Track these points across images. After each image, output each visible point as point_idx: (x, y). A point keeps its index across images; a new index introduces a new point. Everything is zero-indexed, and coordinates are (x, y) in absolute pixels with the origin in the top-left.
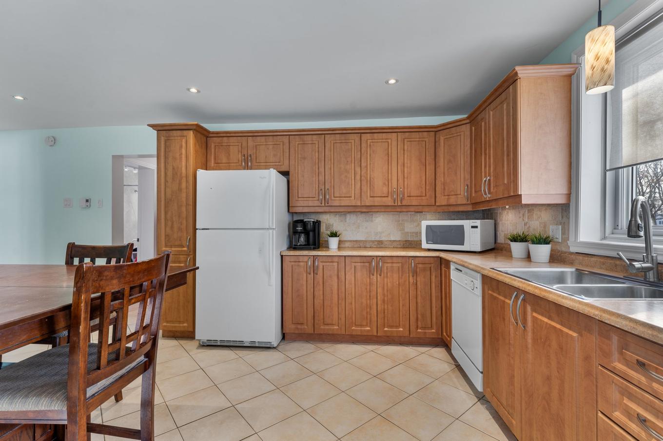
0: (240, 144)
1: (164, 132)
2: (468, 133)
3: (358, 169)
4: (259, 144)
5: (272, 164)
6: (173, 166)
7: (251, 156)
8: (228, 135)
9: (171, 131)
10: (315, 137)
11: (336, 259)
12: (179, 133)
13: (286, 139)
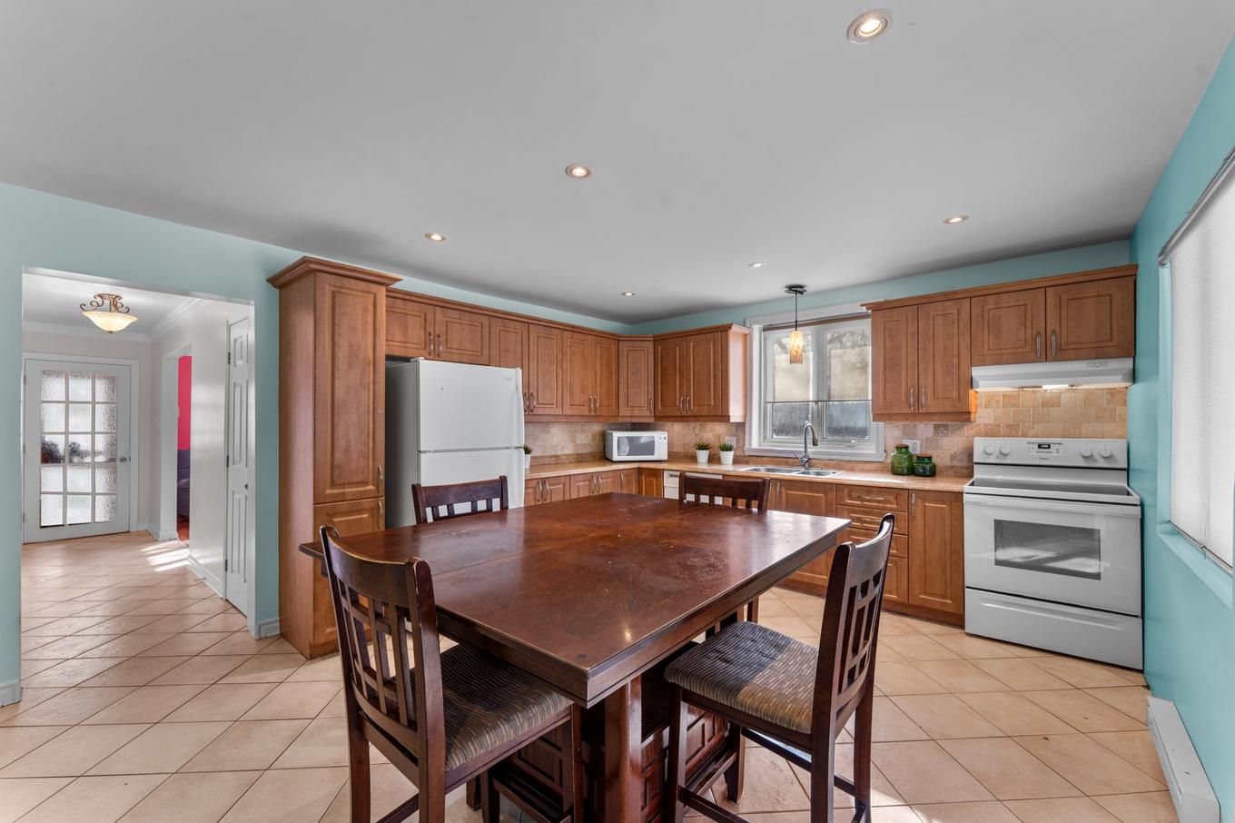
0: (423, 316)
1: (333, 276)
2: (651, 350)
3: (560, 371)
4: (451, 320)
5: (467, 352)
6: (349, 341)
7: (439, 336)
8: (407, 297)
9: (346, 279)
10: (519, 324)
11: (562, 480)
12: (361, 285)
13: (485, 320)
